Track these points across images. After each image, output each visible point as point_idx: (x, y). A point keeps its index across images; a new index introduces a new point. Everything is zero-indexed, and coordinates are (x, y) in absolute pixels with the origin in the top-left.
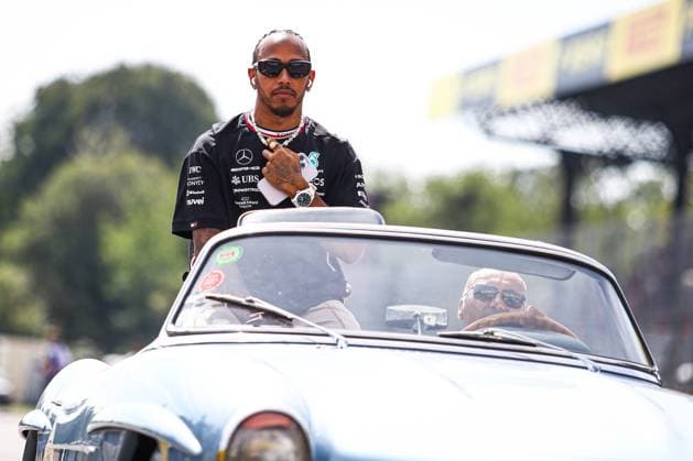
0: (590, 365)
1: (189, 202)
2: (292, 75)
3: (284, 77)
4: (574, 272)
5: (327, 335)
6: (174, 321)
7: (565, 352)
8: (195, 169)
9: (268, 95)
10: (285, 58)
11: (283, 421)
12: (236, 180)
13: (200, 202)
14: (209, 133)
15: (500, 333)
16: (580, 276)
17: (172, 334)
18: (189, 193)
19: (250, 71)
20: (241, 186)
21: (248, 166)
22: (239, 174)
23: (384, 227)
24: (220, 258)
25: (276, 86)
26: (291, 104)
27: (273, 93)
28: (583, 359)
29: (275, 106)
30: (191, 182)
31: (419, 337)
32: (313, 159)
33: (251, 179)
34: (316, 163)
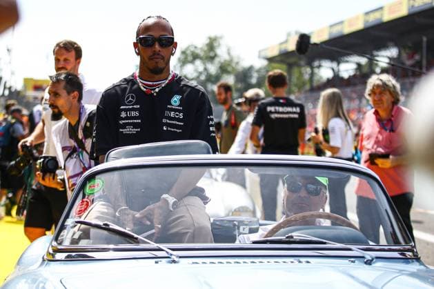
5: (160, 249)
6: (57, 239)
9: (146, 59)
10: (156, 34)
12: (123, 115)
19: (134, 43)
20: (127, 118)
21: (133, 105)
22: (126, 110)
25: (151, 54)
26: (162, 65)
27: (150, 58)
29: (152, 67)
32: (176, 100)
33: (133, 114)
34: (178, 103)
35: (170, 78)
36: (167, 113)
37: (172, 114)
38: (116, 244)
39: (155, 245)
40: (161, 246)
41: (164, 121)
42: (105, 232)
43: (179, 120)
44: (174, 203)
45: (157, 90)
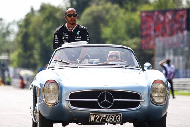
0: (125, 67)
1: (56, 43)
2: (74, 16)
3: (72, 17)
4: (125, 50)
5: (75, 66)
6: (49, 66)
7: (120, 65)
8: (56, 36)
9: (70, 21)
10: (72, 13)
11: (53, 81)
12: (63, 38)
13: (58, 42)
14: (58, 28)
15: (109, 63)
16: (127, 51)
17: (49, 68)
18: (56, 41)
19: (65, 16)
20: (64, 39)
21: (66, 35)
22: (64, 37)
23: (88, 45)
24: (57, 53)
25: (71, 19)
26: (74, 22)
27: (71, 20)
28: (124, 66)
29: (71, 23)
30: (56, 38)
31: (94, 65)
32: (78, 33)
33: (66, 38)
34: (79, 34)
35: (76, 26)
36: (76, 37)
37: (78, 37)
38: (64, 65)
39: (74, 65)
40: (76, 65)
41: (76, 39)
42: (61, 63)
43: (80, 38)
44: (80, 61)
45: (73, 30)
